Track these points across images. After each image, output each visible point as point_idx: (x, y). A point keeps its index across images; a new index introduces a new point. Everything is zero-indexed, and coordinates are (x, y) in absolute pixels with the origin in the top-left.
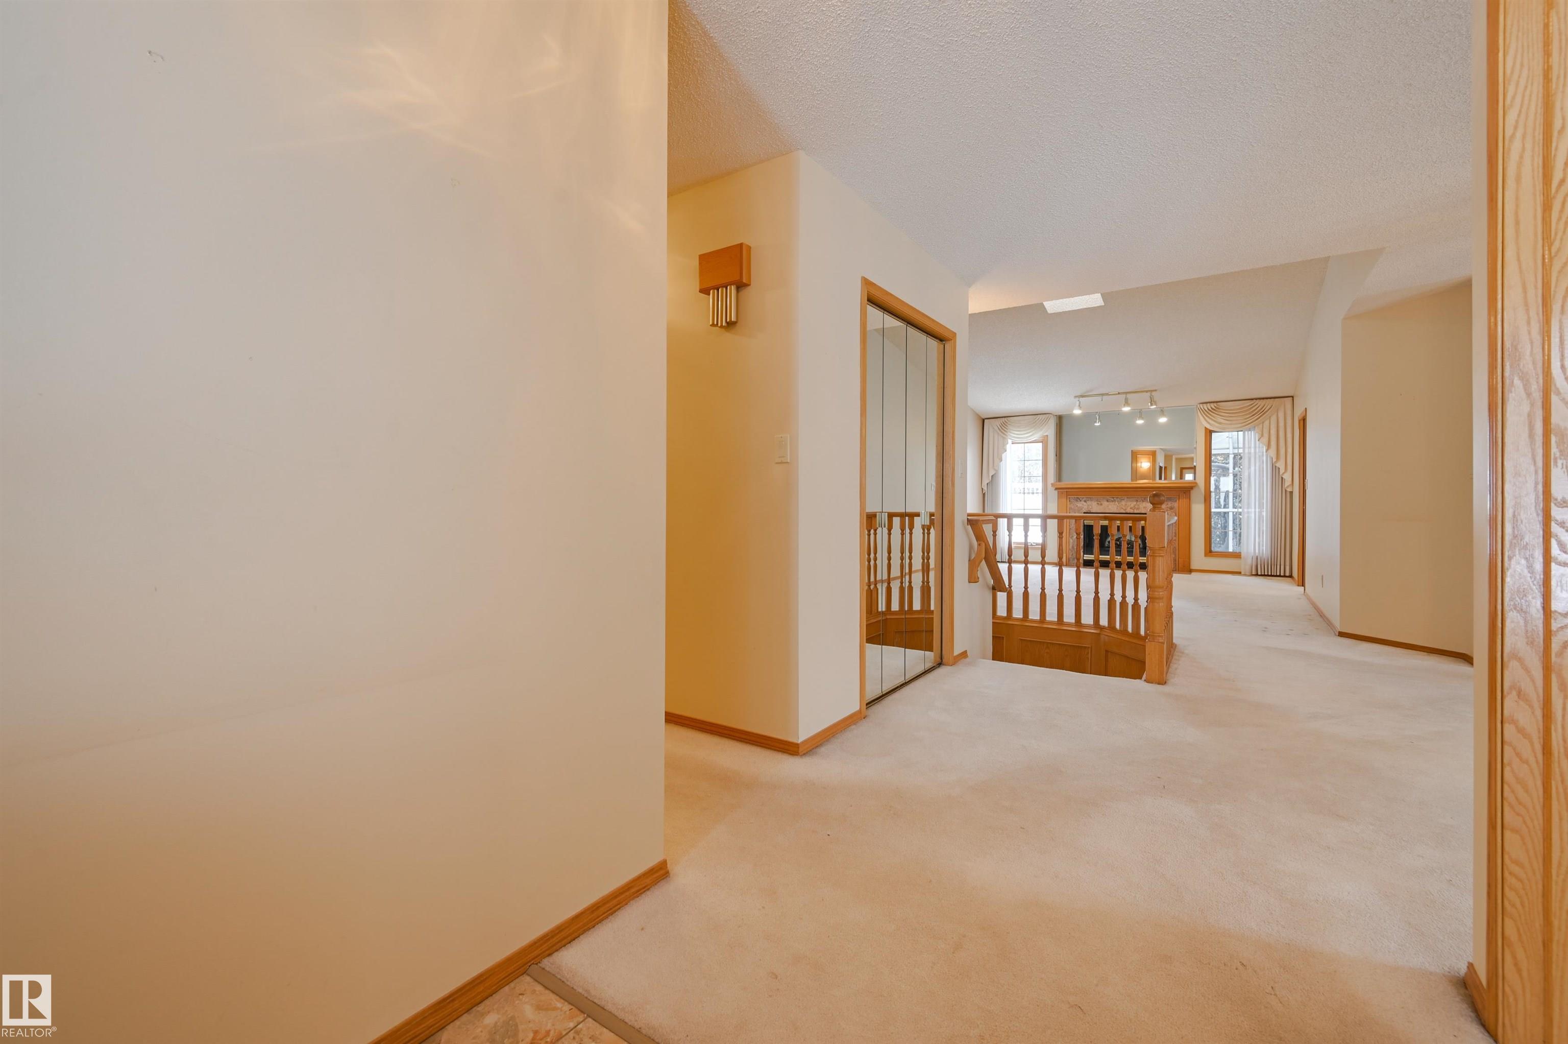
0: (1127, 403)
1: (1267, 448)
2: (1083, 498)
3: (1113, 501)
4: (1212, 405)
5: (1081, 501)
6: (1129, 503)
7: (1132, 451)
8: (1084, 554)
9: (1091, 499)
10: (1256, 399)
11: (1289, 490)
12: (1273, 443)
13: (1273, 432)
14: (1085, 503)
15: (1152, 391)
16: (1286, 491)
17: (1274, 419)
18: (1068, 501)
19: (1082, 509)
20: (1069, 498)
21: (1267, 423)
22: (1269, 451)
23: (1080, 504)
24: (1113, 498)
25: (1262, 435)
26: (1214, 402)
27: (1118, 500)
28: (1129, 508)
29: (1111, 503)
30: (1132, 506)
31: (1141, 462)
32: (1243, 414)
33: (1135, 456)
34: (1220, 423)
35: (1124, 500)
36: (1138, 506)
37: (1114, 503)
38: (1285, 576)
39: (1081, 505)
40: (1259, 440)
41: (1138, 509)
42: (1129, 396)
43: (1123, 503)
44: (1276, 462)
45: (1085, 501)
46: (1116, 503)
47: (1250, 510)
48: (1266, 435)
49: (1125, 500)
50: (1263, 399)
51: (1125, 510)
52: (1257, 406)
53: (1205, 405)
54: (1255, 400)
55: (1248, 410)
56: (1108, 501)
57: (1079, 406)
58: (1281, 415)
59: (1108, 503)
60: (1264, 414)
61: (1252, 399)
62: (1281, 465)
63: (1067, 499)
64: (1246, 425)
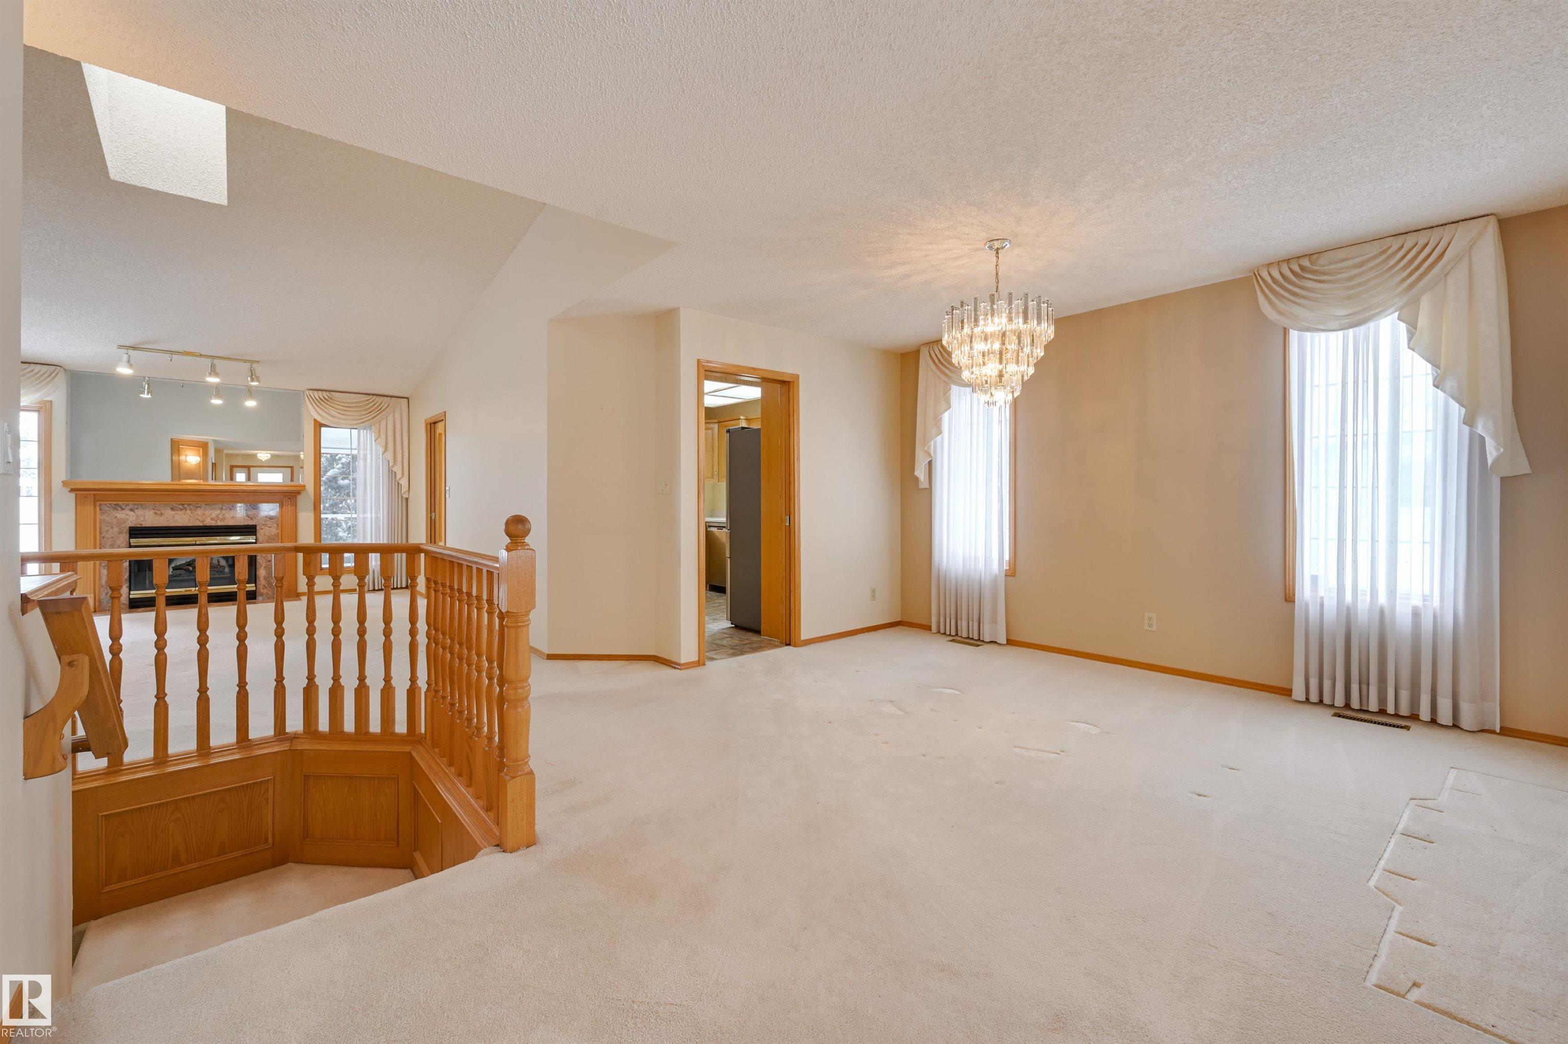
0: (213, 372)
1: (384, 450)
2: (128, 505)
3: (181, 510)
4: (325, 394)
5: (123, 509)
6: (208, 512)
7: (172, 439)
8: (130, 590)
9: (143, 507)
10: (373, 395)
11: (405, 496)
12: (390, 445)
13: (390, 433)
14: (131, 513)
15: (252, 362)
16: (402, 496)
17: (390, 419)
18: (98, 509)
19: (125, 522)
20: (100, 505)
21: (383, 423)
22: (386, 454)
23: (121, 515)
24: (183, 504)
25: (379, 436)
26: (326, 391)
27: (191, 507)
28: (209, 519)
29: (180, 512)
30: (214, 515)
31: (186, 455)
32: (359, 409)
33: (176, 447)
34: (334, 417)
35: (200, 507)
36: (223, 515)
37: (183, 511)
38: (401, 588)
39: (124, 516)
40: (375, 441)
41: (223, 519)
42: (216, 362)
43: (199, 512)
44: (393, 466)
45: (132, 510)
46: (188, 512)
47: (366, 516)
48: (383, 436)
49: (203, 508)
50: (380, 395)
51: (203, 521)
52: (373, 403)
53: (315, 393)
54: (371, 396)
55: (363, 406)
56: (172, 509)
57: (129, 362)
58: (397, 415)
59: (174, 512)
60: (382, 412)
61: (369, 394)
62: (397, 469)
63: (95, 506)
64: (363, 423)
